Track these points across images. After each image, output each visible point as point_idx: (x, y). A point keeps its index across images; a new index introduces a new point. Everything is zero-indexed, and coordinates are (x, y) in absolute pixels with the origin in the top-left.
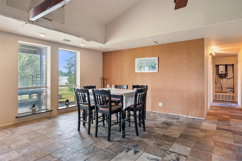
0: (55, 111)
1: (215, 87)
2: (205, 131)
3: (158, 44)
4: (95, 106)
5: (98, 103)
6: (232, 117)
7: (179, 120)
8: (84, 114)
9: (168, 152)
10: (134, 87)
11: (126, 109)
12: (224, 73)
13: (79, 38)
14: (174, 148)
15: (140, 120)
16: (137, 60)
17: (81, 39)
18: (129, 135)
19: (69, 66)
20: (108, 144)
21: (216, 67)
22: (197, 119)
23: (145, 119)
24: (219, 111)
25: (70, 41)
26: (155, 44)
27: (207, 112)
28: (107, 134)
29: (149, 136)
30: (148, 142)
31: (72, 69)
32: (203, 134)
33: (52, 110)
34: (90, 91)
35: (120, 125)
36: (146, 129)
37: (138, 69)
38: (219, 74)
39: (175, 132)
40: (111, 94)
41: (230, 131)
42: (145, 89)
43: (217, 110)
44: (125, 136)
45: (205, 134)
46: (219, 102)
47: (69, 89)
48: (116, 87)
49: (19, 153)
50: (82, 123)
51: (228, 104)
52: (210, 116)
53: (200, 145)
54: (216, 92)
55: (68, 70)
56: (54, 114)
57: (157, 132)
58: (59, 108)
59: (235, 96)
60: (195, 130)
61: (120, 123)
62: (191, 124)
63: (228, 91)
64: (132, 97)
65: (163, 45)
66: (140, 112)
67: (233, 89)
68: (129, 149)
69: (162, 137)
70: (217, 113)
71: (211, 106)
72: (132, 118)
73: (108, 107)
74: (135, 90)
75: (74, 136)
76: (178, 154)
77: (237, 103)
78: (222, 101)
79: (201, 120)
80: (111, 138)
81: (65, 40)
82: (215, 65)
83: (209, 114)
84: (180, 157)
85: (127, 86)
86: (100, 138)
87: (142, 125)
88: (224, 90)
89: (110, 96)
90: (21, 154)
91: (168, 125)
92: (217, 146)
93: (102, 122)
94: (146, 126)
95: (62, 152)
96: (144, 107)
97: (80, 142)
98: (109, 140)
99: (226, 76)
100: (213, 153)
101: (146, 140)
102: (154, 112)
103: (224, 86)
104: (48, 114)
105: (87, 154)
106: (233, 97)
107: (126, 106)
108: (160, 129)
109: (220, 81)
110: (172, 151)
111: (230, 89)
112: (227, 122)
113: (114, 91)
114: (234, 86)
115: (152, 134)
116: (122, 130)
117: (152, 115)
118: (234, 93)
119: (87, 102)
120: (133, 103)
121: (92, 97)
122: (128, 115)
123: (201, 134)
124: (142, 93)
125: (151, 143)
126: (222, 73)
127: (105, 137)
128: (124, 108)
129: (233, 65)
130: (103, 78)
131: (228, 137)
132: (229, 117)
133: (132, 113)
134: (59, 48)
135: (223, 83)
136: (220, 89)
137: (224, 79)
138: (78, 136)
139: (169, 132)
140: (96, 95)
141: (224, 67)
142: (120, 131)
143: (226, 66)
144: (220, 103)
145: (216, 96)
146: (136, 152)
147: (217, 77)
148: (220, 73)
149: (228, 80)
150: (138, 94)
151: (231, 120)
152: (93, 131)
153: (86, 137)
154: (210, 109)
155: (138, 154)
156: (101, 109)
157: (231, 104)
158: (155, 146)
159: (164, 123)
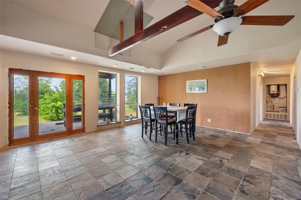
0: (123, 123)
1: (266, 106)
2: (249, 143)
3: (207, 68)
4: (155, 119)
5: (158, 117)
6: (279, 134)
7: (226, 134)
8: (146, 125)
9: (213, 156)
10: (185, 105)
11: (179, 122)
12: (276, 92)
13: (141, 66)
14: (218, 154)
15: (190, 131)
16: (188, 82)
17: (142, 67)
18: (181, 142)
19: (129, 87)
20: (166, 147)
21: (267, 87)
22: (243, 134)
23: (195, 132)
24: (267, 128)
25: (134, 69)
26: (204, 68)
27: (255, 128)
28: (165, 141)
29: (198, 144)
30: (197, 148)
31: (131, 90)
32: (247, 146)
33: (120, 122)
34: (152, 107)
35: (174, 135)
36: (196, 139)
37: (189, 90)
38: (271, 94)
39: (221, 143)
40: (168, 110)
41: (274, 145)
42: (195, 106)
43: (265, 127)
44: (178, 143)
45: (249, 146)
46: (269, 121)
47: (128, 106)
48: (170, 104)
49: (105, 148)
50: (144, 132)
51: (280, 123)
52: (257, 132)
53: (242, 153)
54: (267, 111)
55: (128, 91)
56: (122, 125)
57: (205, 142)
58: (126, 121)
59: (288, 116)
60: (239, 142)
61: (174, 132)
62: (236, 137)
63: (280, 110)
64: (184, 112)
65: (211, 69)
66: (190, 126)
67: (286, 109)
68: (181, 152)
69: (209, 145)
70: (265, 130)
71: (260, 124)
72: (184, 130)
73: (165, 120)
74: (186, 107)
75: (140, 141)
76: (222, 158)
77: (290, 122)
78: (274, 120)
79: (247, 135)
80: (167, 144)
81: (131, 68)
82: (266, 85)
83: (256, 131)
84: (223, 160)
85: (180, 104)
86: (158, 143)
87: (192, 136)
88: (276, 109)
89: (167, 112)
90: (106, 149)
91: (215, 137)
92: (257, 154)
93: (160, 131)
94: (195, 137)
95: (133, 150)
96: (194, 121)
97: (144, 145)
98: (166, 144)
99: (278, 96)
100: (252, 159)
101: (195, 147)
102: (203, 127)
103: (275, 105)
104: (118, 125)
105: (151, 152)
106: (286, 116)
107: (179, 119)
108: (208, 140)
109: (272, 100)
110: (217, 155)
111: (282, 109)
112: (273, 138)
113: (169, 108)
114: (287, 106)
115: (201, 143)
116: (175, 138)
117: (202, 129)
118: (286, 112)
119: (149, 116)
120: (185, 118)
121: (153, 112)
122: (180, 128)
123: (244, 146)
124: (193, 110)
125: (200, 149)
126: (273, 93)
127: (162, 143)
128: (178, 121)
129: (286, 85)
130: (159, 97)
131: (270, 149)
132: (276, 134)
133: (184, 126)
134: (126, 74)
135: (275, 102)
136: (272, 108)
137: (276, 99)
138: (142, 140)
139: (216, 142)
140: (156, 110)
141: (276, 87)
142: (174, 139)
143: (278, 86)
144: (271, 122)
145: (267, 115)
146: (187, 154)
147: (268, 97)
148: (271, 92)
149: (281, 99)
150: (189, 110)
151: (278, 136)
152: (153, 138)
153: (148, 142)
154: (258, 126)
155: (189, 155)
156: (159, 121)
157: (283, 123)
158: (203, 151)
159: (211, 136)
